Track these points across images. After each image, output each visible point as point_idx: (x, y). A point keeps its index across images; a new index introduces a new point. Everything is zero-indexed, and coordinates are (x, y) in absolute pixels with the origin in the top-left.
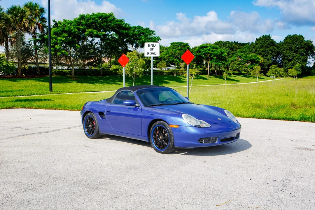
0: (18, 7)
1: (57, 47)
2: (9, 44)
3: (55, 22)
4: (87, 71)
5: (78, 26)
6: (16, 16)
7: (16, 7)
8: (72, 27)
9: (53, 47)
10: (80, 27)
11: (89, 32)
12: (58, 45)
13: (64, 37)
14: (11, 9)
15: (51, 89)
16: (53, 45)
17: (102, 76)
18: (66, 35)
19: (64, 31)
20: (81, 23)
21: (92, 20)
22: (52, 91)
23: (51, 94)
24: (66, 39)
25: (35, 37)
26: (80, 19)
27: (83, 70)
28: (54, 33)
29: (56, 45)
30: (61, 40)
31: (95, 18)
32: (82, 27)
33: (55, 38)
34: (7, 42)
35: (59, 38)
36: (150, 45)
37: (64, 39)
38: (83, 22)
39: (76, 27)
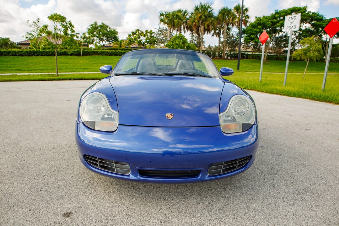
0: (226, 8)
1: (252, 36)
2: (222, 36)
3: (256, 17)
4: (280, 57)
5: (273, 19)
6: (224, 14)
7: (225, 7)
8: (265, 21)
9: (249, 36)
10: (275, 20)
11: (281, 23)
12: (253, 35)
13: (258, 29)
14: (222, 10)
15: (238, 69)
16: (250, 35)
17: (292, 61)
18: (260, 27)
19: (259, 24)
20: (275, 16)
21: (285, 13)
22: (239, 70)
23: (238, 71)
24: (260, 30)
25: (239, 30)
26: (275, 14)
27: (277, 56)
28: (252, 26)
29: (252, 35)
30: (256, 31)
31: (287, 12)
32: (276, 20)
33: (251, 30)
34: (220, 35)
35: (254, 30)
36: (291, 18)
37: (258, 30)
38: (277, 15)
39: (271, 20)
